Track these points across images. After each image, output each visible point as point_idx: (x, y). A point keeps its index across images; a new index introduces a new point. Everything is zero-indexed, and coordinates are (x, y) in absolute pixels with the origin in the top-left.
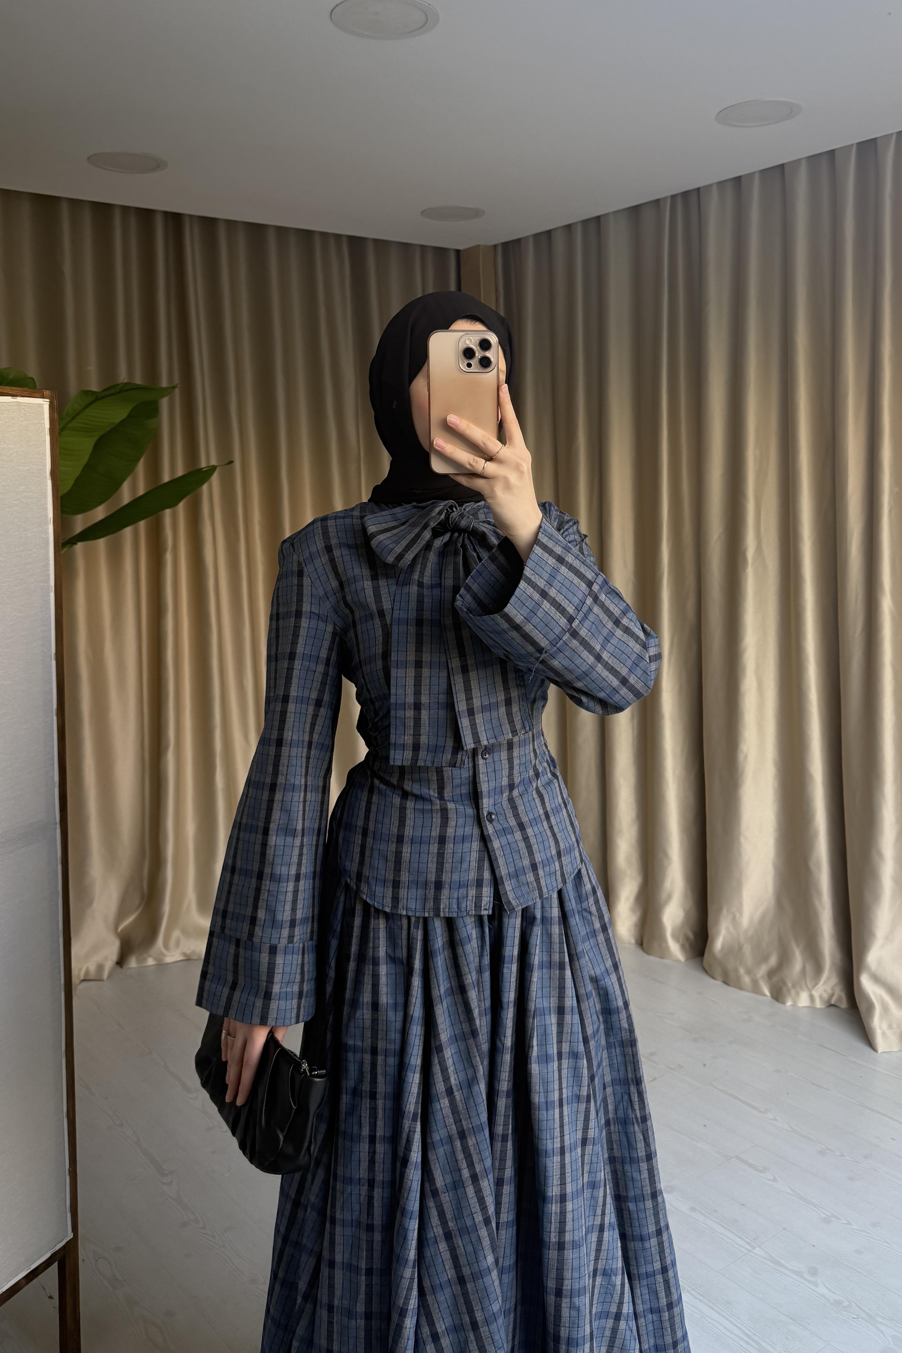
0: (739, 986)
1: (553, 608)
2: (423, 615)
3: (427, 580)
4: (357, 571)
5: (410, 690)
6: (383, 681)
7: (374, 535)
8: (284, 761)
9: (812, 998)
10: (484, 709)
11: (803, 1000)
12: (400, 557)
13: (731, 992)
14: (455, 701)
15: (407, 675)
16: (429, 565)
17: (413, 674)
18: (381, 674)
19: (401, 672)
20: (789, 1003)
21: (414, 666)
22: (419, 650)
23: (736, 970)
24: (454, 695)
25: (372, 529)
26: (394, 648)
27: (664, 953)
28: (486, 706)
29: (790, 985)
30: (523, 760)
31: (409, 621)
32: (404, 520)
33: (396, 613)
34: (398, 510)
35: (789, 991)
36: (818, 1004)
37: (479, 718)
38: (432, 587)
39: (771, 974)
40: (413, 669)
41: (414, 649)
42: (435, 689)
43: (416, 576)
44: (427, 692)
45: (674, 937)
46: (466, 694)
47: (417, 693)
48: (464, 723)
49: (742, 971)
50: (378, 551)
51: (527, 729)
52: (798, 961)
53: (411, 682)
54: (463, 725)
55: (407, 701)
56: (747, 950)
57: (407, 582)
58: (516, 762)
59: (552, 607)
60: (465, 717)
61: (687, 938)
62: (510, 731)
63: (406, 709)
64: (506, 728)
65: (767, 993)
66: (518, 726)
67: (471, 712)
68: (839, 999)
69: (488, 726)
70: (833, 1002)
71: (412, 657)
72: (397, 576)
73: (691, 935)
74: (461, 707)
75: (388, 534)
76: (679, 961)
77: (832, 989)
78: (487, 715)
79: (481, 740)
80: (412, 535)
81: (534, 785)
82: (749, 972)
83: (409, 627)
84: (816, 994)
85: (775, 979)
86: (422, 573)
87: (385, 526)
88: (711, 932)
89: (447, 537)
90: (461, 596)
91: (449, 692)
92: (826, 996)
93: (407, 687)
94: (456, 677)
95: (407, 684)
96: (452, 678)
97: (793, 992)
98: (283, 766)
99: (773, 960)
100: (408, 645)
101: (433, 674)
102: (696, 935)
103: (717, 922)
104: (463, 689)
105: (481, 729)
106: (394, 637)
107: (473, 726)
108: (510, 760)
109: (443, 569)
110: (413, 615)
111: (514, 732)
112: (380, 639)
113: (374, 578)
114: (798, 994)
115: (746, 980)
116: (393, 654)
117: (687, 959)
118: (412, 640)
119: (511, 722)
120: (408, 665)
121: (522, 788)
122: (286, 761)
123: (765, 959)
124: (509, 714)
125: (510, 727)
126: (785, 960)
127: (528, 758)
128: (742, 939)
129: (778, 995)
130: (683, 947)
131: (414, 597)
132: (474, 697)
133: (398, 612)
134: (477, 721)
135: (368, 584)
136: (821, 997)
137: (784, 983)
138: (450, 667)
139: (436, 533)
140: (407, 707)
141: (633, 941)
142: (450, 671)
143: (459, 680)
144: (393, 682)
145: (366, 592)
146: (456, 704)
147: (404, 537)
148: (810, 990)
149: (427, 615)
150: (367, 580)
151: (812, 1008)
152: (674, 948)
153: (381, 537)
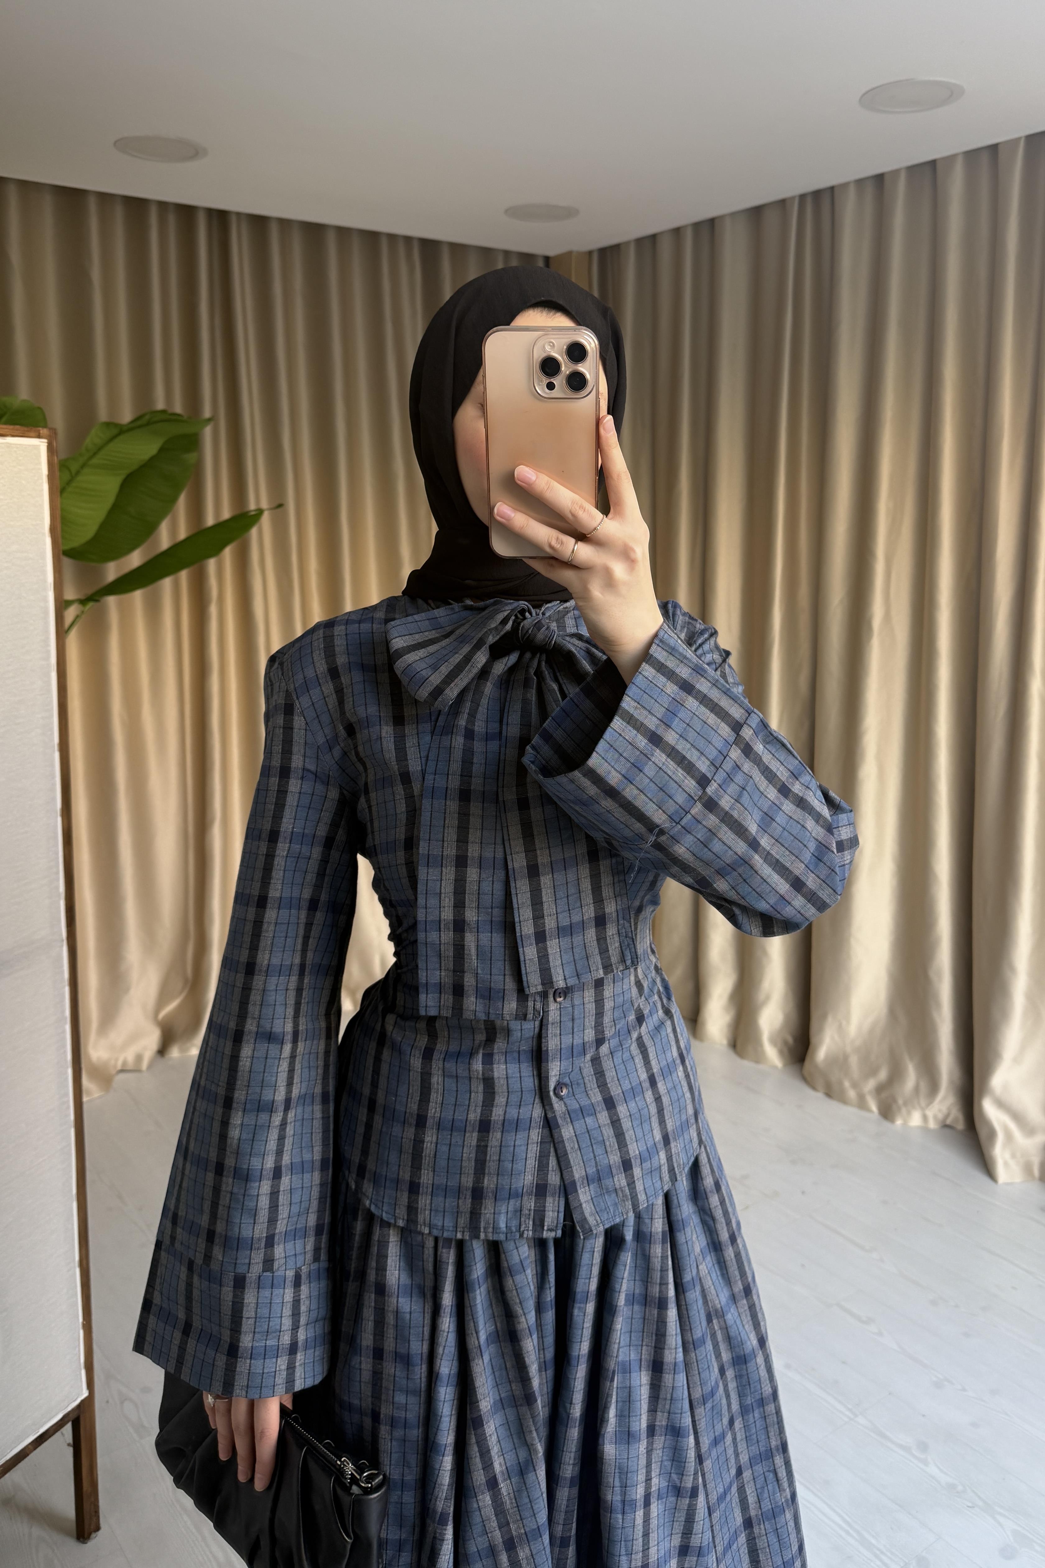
0: (842, 1099)
1: (672, 763)
2: (470, 784)
3: (479, 727)
4: (372, 710)
5: (448, 901)
6: (405, 881)
7: (400, 653)
8: (255, 997)
9: (925, 1118)
10: (561, 931)
11: (916, 1120)
12: (438, 691)
13: (834, 1106)
14: (517, 920)
15: (444, 878)
16: (484, 701)
17: (453, 877)
18: (403, 871)
19: (434, 873)
20: (899, 1122)
21: (453, 863)
22: (462, 840)
23: (841, 1083)
24: (516, 912)
25: (398, 643)
26: (424, 833)
27: (759, 1057)
28: (564, 928)
29: (900, 1102)
30: (620, 1000)
31: (449, 792)
32: (448, 629)
33: (429, 778)
34: (440, 613)
35: (899, 1109)
36: (932, 1125)
37: (553, 946)
38: (488, 738)
39: (880, 1089)
40: (453, 869)
41: (455, 837)
42: (486, 900)
43: (462, 722)
44: (474, 905)
45: (773, 1041)
46: (534, 910)
47: (459, 905)
48: (529, 953)
49: (847, 1084)
50: (405, 680)
51: (629, 962)
52: (911, 1077)
53: (448, 888)
54: (527, 958)
55: (442, 917)
56: (854, 1061)
57: (449, 730)
58: (608, 1005)
59: (669, 760)
60: (531, 944)
61: (785, 1043)
62: (600, 966)
63: (442, 929)
64: (596, 960)
65: (874, 1108)
66: (614, 959)
67: (541, 937)
68: (956, 1120)
69: (567, 957)
70: (948, 1122)
71: (451, 851)
72: (433, 718)
73: (790, 1040)
74: (526, 928)
75: (422, 653)
76: (775, 1067)
77: (949, 1109)
78: (566, 941)
79: (554, 979)
80: (457, 658)
81: (635, 1035)
82: (855, 1085)
83: (448, 803)
84: (930, 1113)
85: (884, 1095)
86: (472, 715)
87: (418, 638)
88: (814, 1040)
89: (513, 658)
90: (533, 748)
91: (508, 905)
92: (940, 1116)
93: (443, 895)
94: (519, 884)
95: (443, 891)
96: (512, 885)
97: (904, 1110)
98: (255, 1004)
99: (883, 1075)
100: (446, 831)
101: (483, 876)
102: (796, 1040)
103: (821, 1030)
104: (529, 902)
105: (555, 962)
106: (425, 817)
107: (543, 957)
108: (599, 1002)
109: (506, 710)
110: (454, 783)
111: (607, 967)
112: (403, 818)
113: (399, 721)
114: (909, 1113)
115: (852, 1094)
116: (422, 843)
117: (785, 1065)
118: (453, 821)
119: (604, 951)
120: (444, 862)
121: (614, 1042)
122: (259, 998)
123: (873, 1072)
124: (601, 940)
125: (602, 959)
126: (896, 1075)
127: (627, 996)
128: (849, 1049)
129: (887, 1112)
130: (781, 1053)
131: (457, 755)
132: (546, 914)
133: (432, 777)
134: (550, 951)
135: (387, 732)
136: (935, 1117)
137: (894, 1100)
138: (510, 867)
139: (497, 652)
140: (442, 926)
141: (725, 1042)
142: (511, 872)
143: (523, 888)
144: (421, 887)
145: (384, 743)
146: (517, 925)
147: (444, 659)
148: (923, 1109)
149: (476, 784)
150: (387, 725)
151: (925, 1129)
152: (772, 1054)
153: (411, 658)
